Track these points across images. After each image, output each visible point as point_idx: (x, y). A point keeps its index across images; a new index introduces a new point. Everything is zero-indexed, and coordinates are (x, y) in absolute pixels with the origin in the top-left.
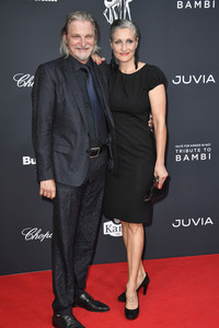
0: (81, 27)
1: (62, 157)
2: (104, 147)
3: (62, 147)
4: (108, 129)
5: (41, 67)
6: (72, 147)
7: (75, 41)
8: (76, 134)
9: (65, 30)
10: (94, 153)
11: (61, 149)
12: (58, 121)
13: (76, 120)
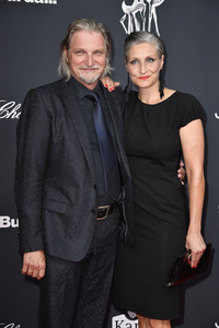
0: (89, 39)
1: (57, 219)
2: (115, 206)
3: (57, 204)
4: (122, 180)
5: (31, 93)
6: (71, 204)
7: (79, 59)
8: (78, 187)
9: (66, 44)
10: (101, 214)
11: (55, 207)
12: (53, 167)
13: (77, 167)
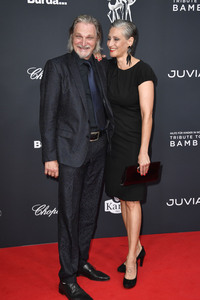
0: (86, 28)
1: (65, 141)
2: (102, 133)
3: (65, 133)
4: (107, 116)
5: (49, 63)
6: (74, 133)
7: (78, 40)
8: (78, 121)
10: (94, 137)
11: (64, 134)
12: (62, 109)
13: (78, 109)
